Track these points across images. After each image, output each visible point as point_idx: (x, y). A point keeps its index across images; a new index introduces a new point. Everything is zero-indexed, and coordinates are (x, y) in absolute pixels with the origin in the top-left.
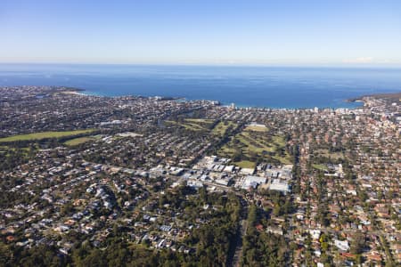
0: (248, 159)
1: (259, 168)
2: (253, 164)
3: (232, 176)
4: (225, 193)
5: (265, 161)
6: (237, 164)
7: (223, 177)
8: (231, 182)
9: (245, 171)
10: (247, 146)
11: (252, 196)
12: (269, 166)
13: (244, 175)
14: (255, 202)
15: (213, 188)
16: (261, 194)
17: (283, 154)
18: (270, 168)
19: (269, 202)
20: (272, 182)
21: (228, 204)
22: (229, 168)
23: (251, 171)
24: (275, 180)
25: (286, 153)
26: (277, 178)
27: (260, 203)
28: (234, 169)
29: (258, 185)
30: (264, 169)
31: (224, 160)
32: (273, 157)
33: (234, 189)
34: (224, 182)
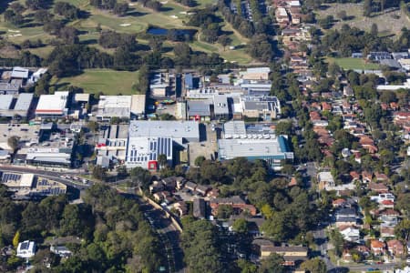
0: (108, 62)
1: (158, 90)
2: (133, 77)
3: (77, 127)
4: (73, 192)
5: (171, 64)
6: (75, 81)
7: (44, 136)
8: (81, 152)
9: (112, 104)
10: (83, 15)
11: (170, 189)
12: (188, 79)
13: (118, 121)
14: (189, 206)
15: (27, 180)
16: (198, 179)
17: (220, 32)
18: (195, 85)
19: (236, 201)
20: (219, 132)
21: (100, 227)
22: (53, 102)
23: (137, 103)
24: (229, 126)
25: (228, 26)
26: (230, 116)
27: (206, 210)
28: (72, 105)
29: (177, 148)
30: (175, 91)
31: (20, 72)
32: (195, 47)
33: (100, 173)
34: (55, 153)
